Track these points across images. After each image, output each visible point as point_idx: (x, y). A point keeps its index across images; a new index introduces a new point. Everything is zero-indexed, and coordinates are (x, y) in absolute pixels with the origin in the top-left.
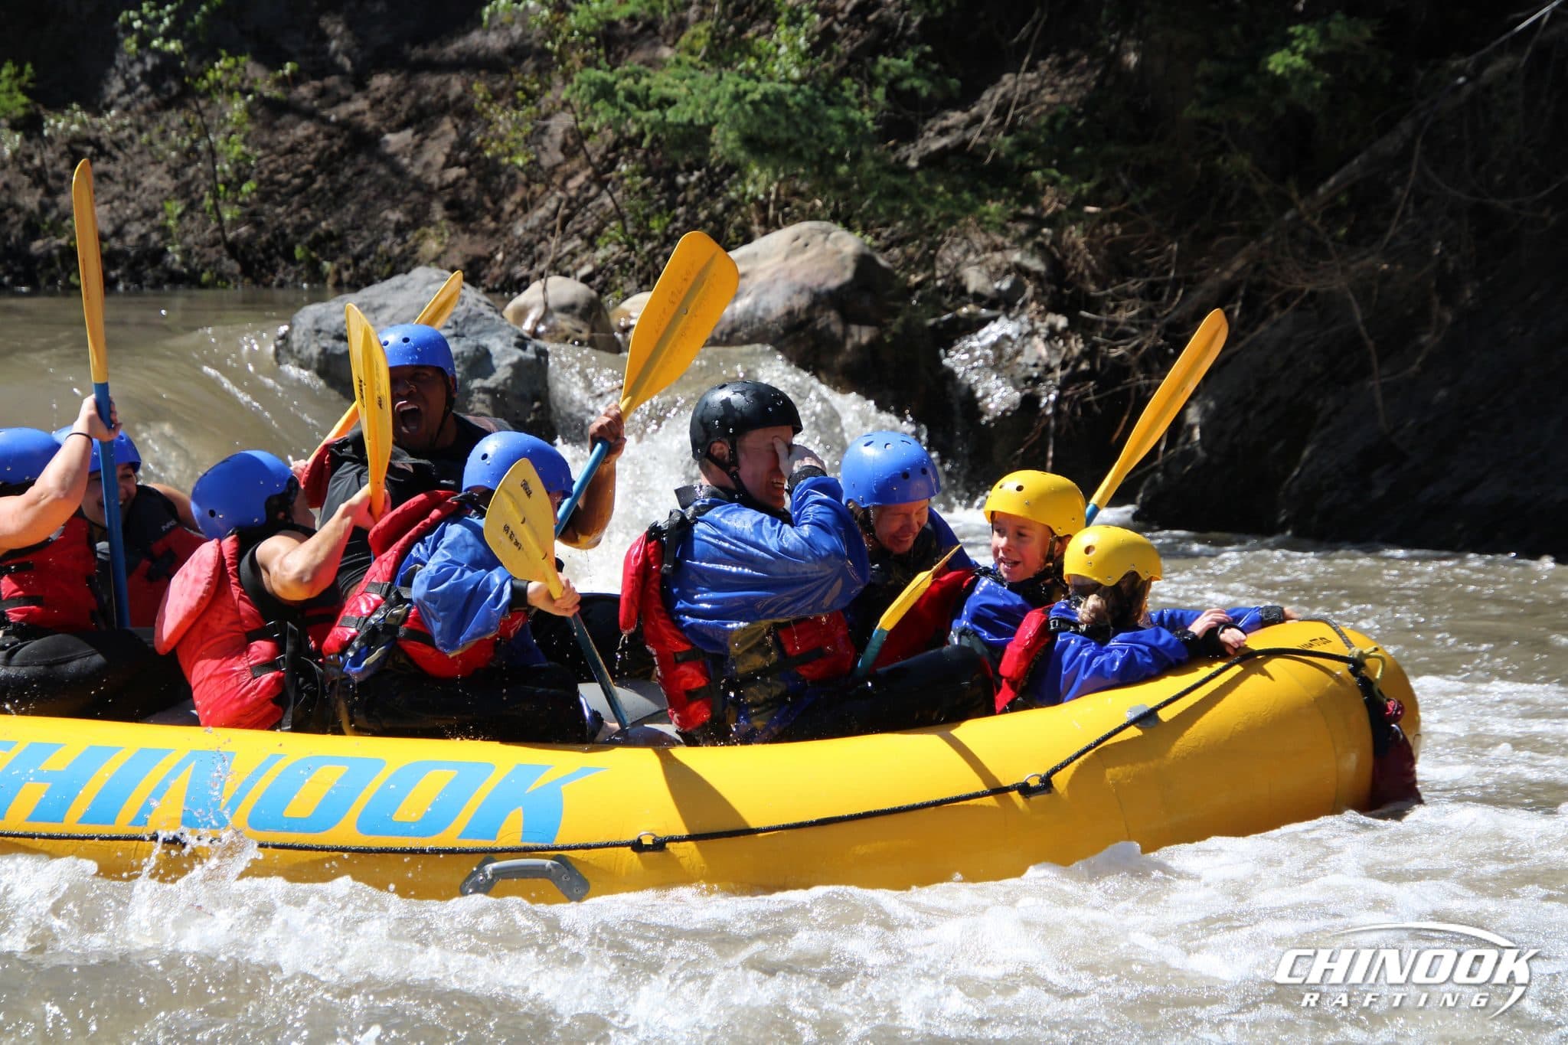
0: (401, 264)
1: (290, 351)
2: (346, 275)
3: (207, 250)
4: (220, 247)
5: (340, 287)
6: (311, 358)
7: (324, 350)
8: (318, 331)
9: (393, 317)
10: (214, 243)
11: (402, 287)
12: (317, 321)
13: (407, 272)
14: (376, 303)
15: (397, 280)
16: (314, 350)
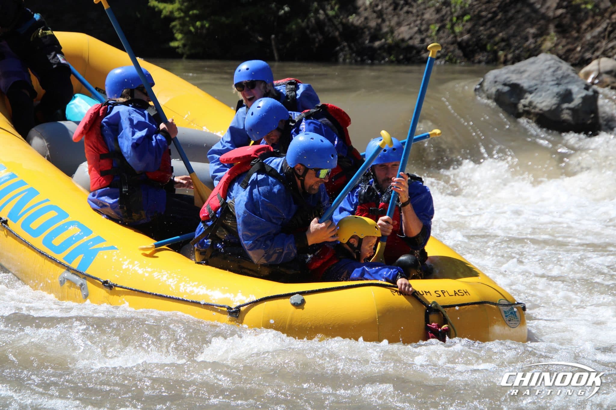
0: (534, 52)
1: (483, 91)
2: (510, 56)
3: (449, 46)
4: (455, 45)
5: (505, 63)
6: (491, 94)
7: (498, 91)
8: (496, 82)
9: (529, 76)
10: (452, 43)
11: (533, 63)
12: (496, 77)
13: (536, 55)
14: (522, 69)
15: (532, 59)
16: (493, 90)
